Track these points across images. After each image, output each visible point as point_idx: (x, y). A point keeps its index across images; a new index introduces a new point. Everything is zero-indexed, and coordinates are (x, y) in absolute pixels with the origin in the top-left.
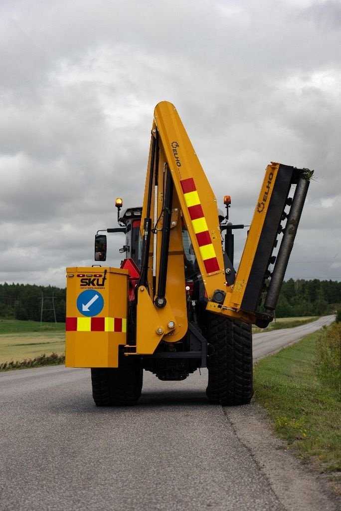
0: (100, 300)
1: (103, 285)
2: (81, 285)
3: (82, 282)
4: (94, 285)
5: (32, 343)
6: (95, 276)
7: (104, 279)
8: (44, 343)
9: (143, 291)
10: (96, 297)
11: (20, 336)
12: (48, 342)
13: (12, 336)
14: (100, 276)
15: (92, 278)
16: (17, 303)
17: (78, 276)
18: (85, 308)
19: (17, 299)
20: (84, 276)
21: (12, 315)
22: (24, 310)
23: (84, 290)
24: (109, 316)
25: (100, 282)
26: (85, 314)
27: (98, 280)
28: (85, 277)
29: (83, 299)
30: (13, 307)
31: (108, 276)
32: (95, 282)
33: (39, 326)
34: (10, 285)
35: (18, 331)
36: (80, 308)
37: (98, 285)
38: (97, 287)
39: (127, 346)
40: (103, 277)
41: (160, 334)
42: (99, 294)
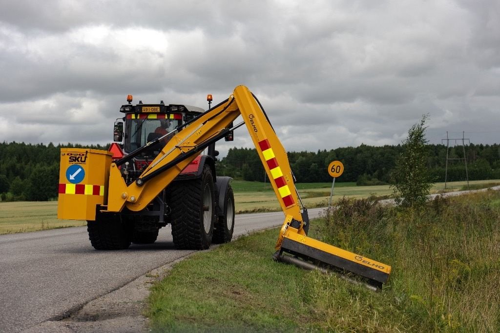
0: (82, 173)
1: (85, 161)
2: (70, 161)
3: (70, 158)
4: (78, 161)
5: (253, 201)
6: (80, 155)
7: (86, 157)
8: (263, 202)
9: (114, 166)
10: (80, 170)
11: (244, 195)
12: (265, 200)
13: (239, 195)
14: (83, 155)
15: (77, 157)
16: (245, 165)
17: (68, 154)
18: (72, 177)
19: (245, 163)
20: (71, 154)
21: (240, 176)
22: (251, 171)
23: (71, 165)
24: (89, 184)
25: (83, 160)
26: (72, 182)
27: (81, 158)
28: (73, 156)
29: (71, 171)
30: (241, 169)
31: (88, 155)
32: (80, 159)
33: (263, 186)
34: (239, 150)
35: (245, 191)
36: (68, 178)
37: (81, 161)
38: (80, 162)
39: (102, 205)
40: (85, 156)
41: (124, 198)
42: (82, 168)
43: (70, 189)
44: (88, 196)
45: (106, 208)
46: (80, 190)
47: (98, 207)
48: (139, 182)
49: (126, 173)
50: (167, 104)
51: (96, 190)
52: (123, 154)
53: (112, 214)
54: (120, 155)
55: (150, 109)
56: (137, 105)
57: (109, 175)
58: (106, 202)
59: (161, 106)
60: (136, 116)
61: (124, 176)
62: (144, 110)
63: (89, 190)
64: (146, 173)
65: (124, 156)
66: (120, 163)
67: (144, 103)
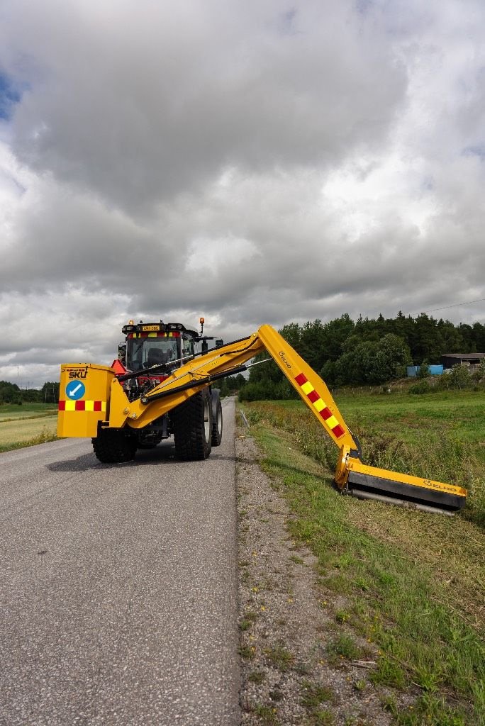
0: (83, 388)
1: (85, 377)
2: (70, 377)
3: (70, 375)
4: (78, 377)
6: (79, 370)
7: (86, 373)
9: (116, 382)
10: (80, 385)
14: (83, 370)
15: (77, 372)
17: (68, 370)
18: (72, 394)
20: (71, 370)
23: (71, 380)
24: (89, 400)
25: (83, 375)
26: (72, 398)
27: (82, 373)
28: (73, 372)
29: (71, 387)
31: (89, 370)
32: (80, 375)
36: (68, 394)
37: (82, 377)
38: (80, 378)
39: (104, 421)
40: (85, 371)
41: (126, 413)
42: (82, 384)
43: (70, 405)
44: (89, 412)
45: (108, 424)
46: (80, 406)
47: (100, 423)
48: (144, 400)
49: (128, 388)
50: (165, 323)
51: (97, 406)
52: (125, 371)
53: (114, 429)
54: (122, 371)
55: (151, 328)
56: (139, 325)
57: (110, 390)
58: (108, 418)
59: (161, 325)
60: (137, 335)
61: (126, 391)
62: (144, 329)
63: (89, 406)
64: (153, 393)
65: (126, 373)
66: (122, 379)
67: (144, 323)
